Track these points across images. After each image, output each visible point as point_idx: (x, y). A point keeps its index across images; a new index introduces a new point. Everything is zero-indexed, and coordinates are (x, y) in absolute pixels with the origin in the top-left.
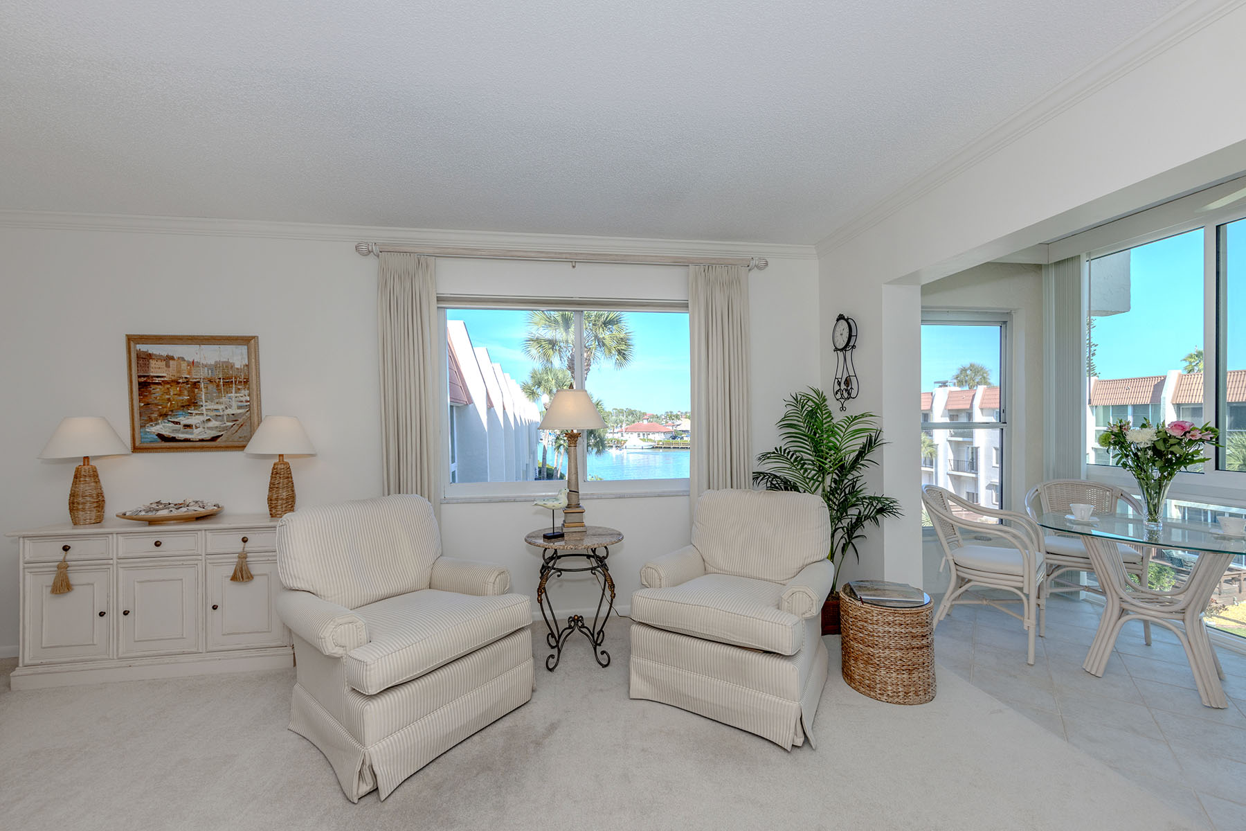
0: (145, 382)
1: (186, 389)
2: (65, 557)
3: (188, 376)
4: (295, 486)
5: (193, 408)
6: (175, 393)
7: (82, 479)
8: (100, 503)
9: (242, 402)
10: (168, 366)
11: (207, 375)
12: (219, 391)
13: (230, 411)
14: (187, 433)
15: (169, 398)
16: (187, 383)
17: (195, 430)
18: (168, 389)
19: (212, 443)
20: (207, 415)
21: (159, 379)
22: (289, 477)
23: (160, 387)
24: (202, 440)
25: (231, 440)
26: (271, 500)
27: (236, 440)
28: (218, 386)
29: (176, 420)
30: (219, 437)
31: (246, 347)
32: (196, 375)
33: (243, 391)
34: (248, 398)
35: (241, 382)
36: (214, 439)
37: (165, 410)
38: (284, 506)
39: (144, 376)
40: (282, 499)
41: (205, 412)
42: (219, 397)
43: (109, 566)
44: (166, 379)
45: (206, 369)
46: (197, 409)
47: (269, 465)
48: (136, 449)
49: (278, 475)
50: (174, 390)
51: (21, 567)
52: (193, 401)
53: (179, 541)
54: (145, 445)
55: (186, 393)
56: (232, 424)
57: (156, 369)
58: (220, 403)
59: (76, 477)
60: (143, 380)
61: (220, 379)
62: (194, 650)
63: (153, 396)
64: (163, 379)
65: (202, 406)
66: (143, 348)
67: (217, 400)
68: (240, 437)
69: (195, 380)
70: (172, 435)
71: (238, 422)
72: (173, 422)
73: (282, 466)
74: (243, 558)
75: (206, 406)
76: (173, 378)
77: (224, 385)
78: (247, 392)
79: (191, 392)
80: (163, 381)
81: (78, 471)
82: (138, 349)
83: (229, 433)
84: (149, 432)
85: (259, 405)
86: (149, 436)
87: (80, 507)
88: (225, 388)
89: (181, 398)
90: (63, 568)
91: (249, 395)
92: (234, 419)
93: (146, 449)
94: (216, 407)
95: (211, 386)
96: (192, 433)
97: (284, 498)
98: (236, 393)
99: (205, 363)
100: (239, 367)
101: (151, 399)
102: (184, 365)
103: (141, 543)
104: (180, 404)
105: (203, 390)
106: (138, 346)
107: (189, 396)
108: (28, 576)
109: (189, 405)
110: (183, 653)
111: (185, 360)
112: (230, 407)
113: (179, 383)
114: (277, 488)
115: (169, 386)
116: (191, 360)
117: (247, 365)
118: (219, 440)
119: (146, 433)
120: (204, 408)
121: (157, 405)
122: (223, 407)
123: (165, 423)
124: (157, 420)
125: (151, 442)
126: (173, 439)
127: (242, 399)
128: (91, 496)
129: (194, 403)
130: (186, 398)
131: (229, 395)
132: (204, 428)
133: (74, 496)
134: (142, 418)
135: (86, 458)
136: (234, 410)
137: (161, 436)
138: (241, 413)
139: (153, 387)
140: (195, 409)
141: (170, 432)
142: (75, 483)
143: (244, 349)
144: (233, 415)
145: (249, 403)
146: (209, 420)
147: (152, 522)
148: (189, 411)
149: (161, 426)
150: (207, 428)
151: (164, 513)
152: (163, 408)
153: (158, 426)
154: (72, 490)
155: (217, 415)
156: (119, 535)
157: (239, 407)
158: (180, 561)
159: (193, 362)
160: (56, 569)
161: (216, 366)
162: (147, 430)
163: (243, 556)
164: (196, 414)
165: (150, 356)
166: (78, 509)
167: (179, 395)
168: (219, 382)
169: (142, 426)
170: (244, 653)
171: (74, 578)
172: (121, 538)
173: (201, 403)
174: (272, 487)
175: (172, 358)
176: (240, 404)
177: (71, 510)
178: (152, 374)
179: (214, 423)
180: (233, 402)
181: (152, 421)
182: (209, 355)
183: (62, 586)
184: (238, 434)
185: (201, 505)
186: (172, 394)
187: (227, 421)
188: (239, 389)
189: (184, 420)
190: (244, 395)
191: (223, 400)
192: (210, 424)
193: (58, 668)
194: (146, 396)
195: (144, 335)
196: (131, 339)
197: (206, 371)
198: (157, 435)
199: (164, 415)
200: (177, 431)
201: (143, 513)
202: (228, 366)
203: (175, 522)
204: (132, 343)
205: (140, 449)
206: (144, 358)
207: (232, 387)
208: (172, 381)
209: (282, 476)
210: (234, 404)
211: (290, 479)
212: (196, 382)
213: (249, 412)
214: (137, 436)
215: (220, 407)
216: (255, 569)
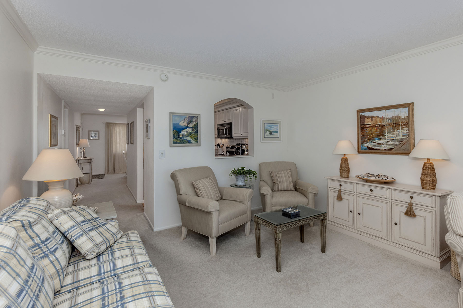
0: (363, 127)
1: (379, 129)
2: (340, 188)
3: (380, 124)
4: (436, 175)
5: (382, 136)
6: (374, 130)
7: (344, 162)
8: (348, 171)
9: (405, 133)
10: (372, 120)
11: (388, 122)
12: (393, 129)
13: (398, 138)
14: (379, 147)
15: (372, 133)
16: (379, 126)
17: (382, 146)
18: (372, 129)
19: (390, 151)
20: (388, 139)
21: (368, 125)
22: (433, 170)
23: (368, 128)
24: (385, 150)
25: (398, 150)
26: (423, 180)
27: (401, 150)
28: (393, 127)
29: (374, 141)
30: (393, 148)
31: (407, 108)
32: (383, 123)
33: (405, 129)
34: (408, 132)
35: (404, 124)
36: (391, 149)
37: (370, 137)
38: (431, 184)
39: (363, 125)
40: (430, 181)
41: (387, 138)
42: (394, 131)
43: (353, 195)
44: (371, 125)
45: (388, 120)
46: (383, 137)
47: (421, 164)
48: (359, 152)
49: (427, 169)
50: (374, 129)
51: (328, 189)
52: (382, 133)
53: (380, 191)
54: (363, 151)
55: (379, 130)
56: (399, 143)
57: (368, 122)
58: (394, 134)
59: (342, 161)
60: (362, 126)
61: (394, 123)
62: (386, 239)
63: (366, 132)
64: (370, 125)
65: (386, 135)
66: (363, 114)
67: (393, 133)
68: (403, 149)
69: (383, 125)
70: (373, 147)
71: (402, 142)
72: (373, 142)
73: (430, 165)
74: (411, 206)
75: (387, 135)
76: (374, 125)
77: (396, 126)
78: (407, 129)
79: (381, 130)
80: (370, 126)
81: (342, 159)
82: (361, 114)
83: (398, 147)
84: (364, 146)
85: (414, 134)
86: (364, 148)
87: (343, 171)
88: (396, 127)
89: (377, 132)
90: (340, 192)
91: (408, 130)
92: (400, 140)
93: (363, 152)
94: (392, 136)
95: (389, 127)
96: (381, 147)
97: (431, 180)
98: (402, 129)
99: (387, 117)
100: (404, 118)
101: (365, 133)
102: (378, 119)
103: (365, 189)
104: (376, 135)
105: (386, 129)
106: (361, 113)
107: (380, 131)
108: (330, 192)
109: (380, 135)
110: (381, 238)
111: (379, 117)
112: (399, 135)
113: (376, 126)
114: (427, 175)
115: (372, 128)
116: (381, 117)
117: (407, 116)
118: (393, 150)
119: (363, 146)
120: (386, 136)
121: (367, 135)
122: (395, 136)
123: (370, 142)
124: (367, 141)
125: (364, 150)
126: (373, 149)
127: (404, 132)
128: (346, 168)
129: (382, 134)
130: (379, 132)
131: (398, 130)
132: (386, 145)
133: (341, 167)
134: (362, 141)
135: (345, 155)
136: (401, 137)
137: (368, 147)
138: (404, 138)
139: (366, 128)
140: (382, 137)
141: (372, 146)
142: (341, 163)
143: (406, 109)
144: (400, 139)
145: (408, 134)
146: (388, 141)
147: (367, 181)
148: (380, 138)
149: (369, 144)
150: (388, 145)
151: (373, 179)
152: (369, 137)
153: (367, 144)
154: (340, 165)
155: (392, 139)
156: (357, 184)
157: (403, 136)
158: (380, 199)
159: (382, 117)
160: (338, 192)
161: (393, 118)
162: (363, 145)
163: (411, 205)
164: (383, 139)
165: (365, 117)
166: (342, 172)
167: (376, 131)
168: (394, 125)
169: (362, 144)
170: (410, 250)
171: (343, 196)
172: (358, 185)
173: (385, 134)
174: (423, 174)
175: (374, 117)
176: (403, 134)
177: (340, 172)
178: (366, 124)
179: (391, 143)
180: (400, 134)
181: (365, 142)
182: (390, 114)
183: (340, 198)
184: (402, 148)
185: (387, 177)
186: (373, 131)
187: (397, 142)
188: (403, 127)
189: (378, 141)
190: (406, 130)
191: (395, 132)
192: (389, 143)
193: (338, 225)
194: (363, 132)
195: (363, 109)
196: (359, 111)
197: (388, 121)
198: (367, 147)
199: (370, 140)
200: (375, 146)
201: (365, 177)
202: (398, 117)
203: (377, 183)
204: (359, 113)
205: (360, 152)
206: (363, 118)
207: (400, 127)
208: (374, 126)
209: (429, 169)
210: (401, 134)
211: (434, 171)
212: (383, 126)
213: (408, 138)
214: (360, 147)
215: (394, 136)
216: (417, 212)
